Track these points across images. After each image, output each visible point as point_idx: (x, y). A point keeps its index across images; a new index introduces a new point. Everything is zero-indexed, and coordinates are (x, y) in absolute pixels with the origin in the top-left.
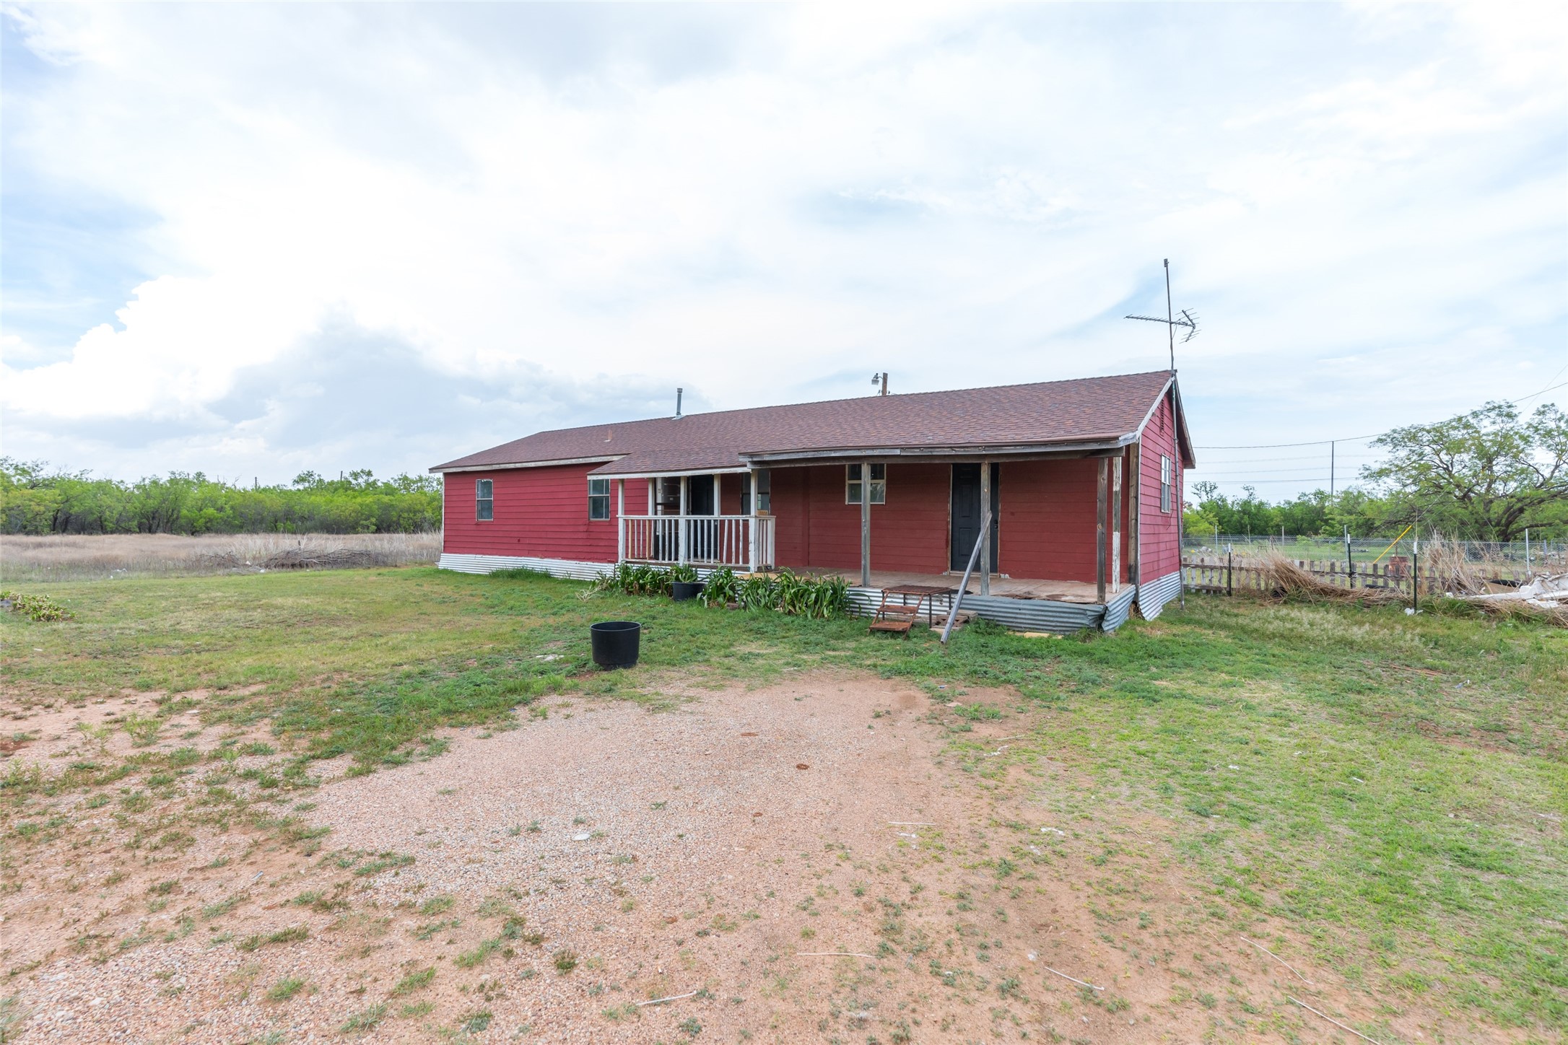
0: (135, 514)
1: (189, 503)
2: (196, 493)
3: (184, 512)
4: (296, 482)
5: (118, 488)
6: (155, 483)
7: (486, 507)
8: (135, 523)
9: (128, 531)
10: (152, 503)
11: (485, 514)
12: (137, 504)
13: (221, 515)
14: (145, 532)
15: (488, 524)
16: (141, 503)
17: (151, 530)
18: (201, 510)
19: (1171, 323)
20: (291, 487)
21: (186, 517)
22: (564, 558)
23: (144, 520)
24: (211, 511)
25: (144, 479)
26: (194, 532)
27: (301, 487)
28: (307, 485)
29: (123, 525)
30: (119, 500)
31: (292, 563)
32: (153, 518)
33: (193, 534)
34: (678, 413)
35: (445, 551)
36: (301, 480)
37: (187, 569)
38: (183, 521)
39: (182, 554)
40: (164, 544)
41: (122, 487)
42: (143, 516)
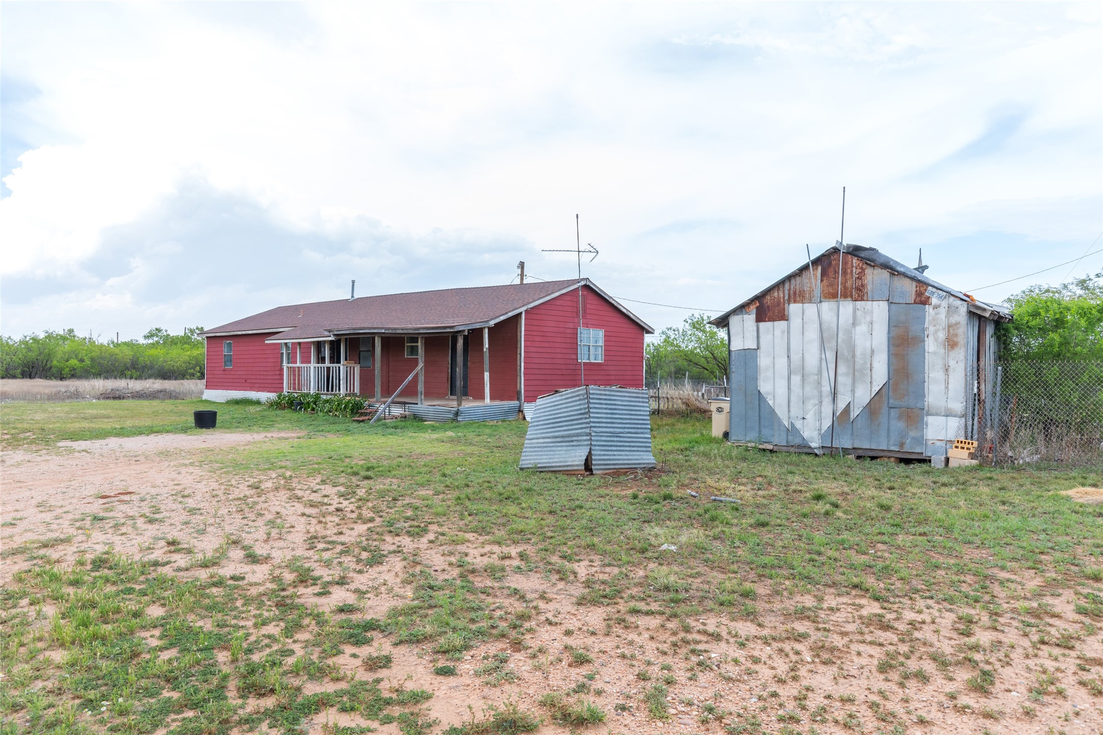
0: (19, 364)
1: (59, 355)
2: (67, 347)
3: (55, 362)
4: (146, 337)
5: (7, 343)
6: (35, 340)
7: (229, 359)
8: (19, 371)
9: (14, 377)
10: (33, 355)
11: (228, 363)
12: (21, 356)
13: (82, 365)
14: (26, 378)
15: (231, 370)
16: (23, 355)
17: (31, 377)
18: (67, 361)
19: (579, 252)
20: (142, 341)
21: (56, 367)
22: (268, 392)
23: (26, 369)
24: (74, 362)
25: (25, 337)
26: (61, 377)
27: (150, 341)
28: (156, 339)
29: (11, 373)
30: (7, 354)
31: (116, 396)
32: (33, 367)
33: (61, 380)
34: (352, 297)
35: (207, 388)
36: (150, 336)
37: (49, 399)
38: (54, 370)
39: (47, 391)
40: (39, 385)
41: (11, 343)
42: (26, 365)
